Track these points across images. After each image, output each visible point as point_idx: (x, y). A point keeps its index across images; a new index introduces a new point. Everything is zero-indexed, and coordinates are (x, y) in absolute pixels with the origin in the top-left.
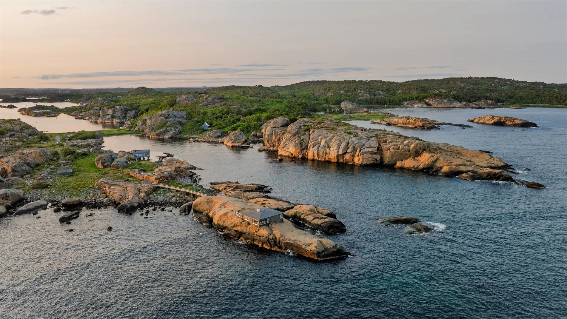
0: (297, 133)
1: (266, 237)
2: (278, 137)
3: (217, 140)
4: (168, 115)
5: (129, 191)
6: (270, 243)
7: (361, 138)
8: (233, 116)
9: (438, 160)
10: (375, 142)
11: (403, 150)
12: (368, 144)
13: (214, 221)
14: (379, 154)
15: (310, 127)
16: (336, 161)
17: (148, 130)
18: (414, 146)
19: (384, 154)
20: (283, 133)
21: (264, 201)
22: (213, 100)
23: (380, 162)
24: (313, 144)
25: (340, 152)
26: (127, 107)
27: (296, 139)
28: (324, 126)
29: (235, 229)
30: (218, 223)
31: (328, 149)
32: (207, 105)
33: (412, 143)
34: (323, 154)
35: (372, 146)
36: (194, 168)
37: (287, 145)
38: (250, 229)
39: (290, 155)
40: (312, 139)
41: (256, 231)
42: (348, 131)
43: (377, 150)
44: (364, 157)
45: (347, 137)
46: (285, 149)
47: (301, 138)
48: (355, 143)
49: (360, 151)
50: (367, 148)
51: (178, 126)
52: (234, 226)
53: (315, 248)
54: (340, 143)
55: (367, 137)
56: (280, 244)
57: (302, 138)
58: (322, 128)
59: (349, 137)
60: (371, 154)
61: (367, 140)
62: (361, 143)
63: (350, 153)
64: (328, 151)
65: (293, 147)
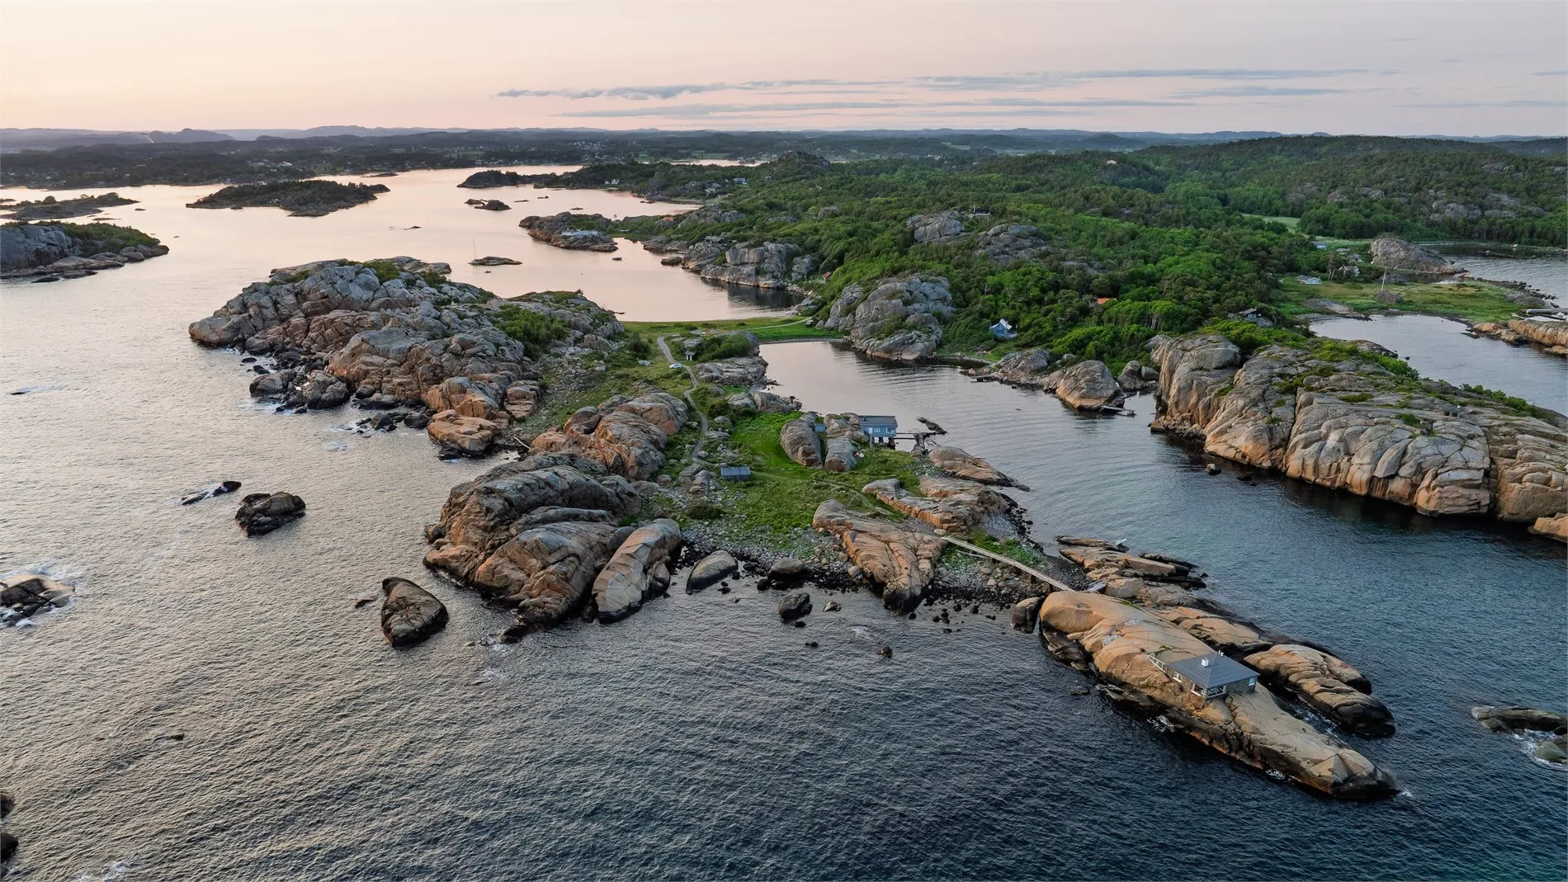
0: (1263, 397)
2: (1206, 398)
4: (908, 294)
5: (897, 554)
6: (1228, 742)
7: (1444, 441)
8: (1072, 298)
10: (1481, 453)
11: (1560, 488)
12: (1461, 459)
13: (1097, 663)
14: (1488, 489)
15: (1296, 380)
16: (1364, 492)
17: (860, 332)
19: (1503, 490)
20: (1222, 391)
21: (1198, 618)
22: (1014, 241)
23: (1489, 510)
24: (1306, 438)
25: (1380, 472)
26: (792, 247)
27: (1259, 414)
28: (1338, 384)
31: (1346, 458)
32: (999, 254)
34: (1330, 469)
35: (1470, 464)
36: (1005, 482)
37: (1230, 427)
38: (1184, 700)
39: (1239, 456)
40: (1304, 422)
41: (1197, 709)
42: (1405, 411)
43: (1483, 478)
44: (1444, 495)
45: (1403, 433)
46: (1224, 437)
47: (1271, 413)
48: (1423, 452)
49: (1436, 476)
50: (1457, 469)
51: (934, 327)
52: (1147, 687)
53: (1329, 774)
54: (1382, 449)
55: (1458, 436)
56: (1252, 749)
57: (1273, 415)
58: (1333, 390)
59: (1409, 434)
60: (1465, 487)
61: (1458, 447)
62: (1440, 454)
63: (1405, 477)
64: (1344, 464)
65: (1246, 440)
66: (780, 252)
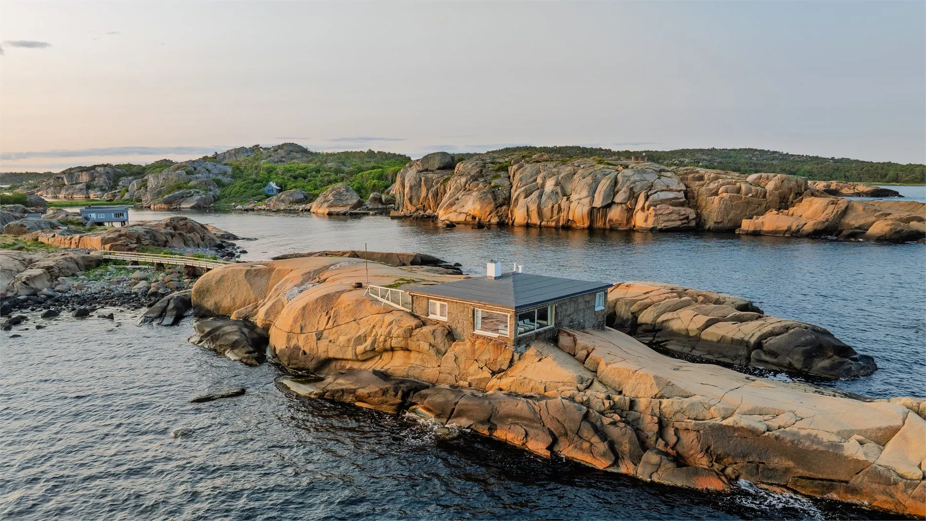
0: (480, 175)
1: (572, 399)
2: (433, 189)
3: (296, 207)
4: (192, 168)
6: (602, 434)
7: (644, 172)
9: (849, 211)
10: (675, 180)
11: (750, 195)
12: (662, 184)
13: (272, 341)
14: (692, 206)
15: (506, 164)
16: (586, 225)
17: (148, 196)
18: (776, 185)
19: (703, 204)
20: (446, 179)
22: (289, 154)
23: (697, 224)
24: (526, 190)
25: (598, 203)
26: (119, 170)
27: (481, 185)
29: (378, 364)
30: (293, 343)
31: (565, 198)
32: (277, 162)
33: (767, 178)
34: (552, 211)
35: (671, 188)
37: (457, 199)
38: (462, 358)
39: (469, 219)
40: (521, 180)
41: (493, 373)
43: (685, 198)
44: (659, 212)
45: (609, 170)
46: (454, 208)
47: (490, 183)
48: (632, 179)
49: (647, 197)
50: (662, 191)
51: (212, 188)
52: (373, 353)
54: (596, 182)
56: (672, 439)
57: (493, 184)
58: (539, 160)
59: (615, 169)
60: (672, 205)
61: (656, 177)
62: (646, 180)
63: (621, 203)
64: (564, 203)
65: (474, 203)
66: (108, 173)
